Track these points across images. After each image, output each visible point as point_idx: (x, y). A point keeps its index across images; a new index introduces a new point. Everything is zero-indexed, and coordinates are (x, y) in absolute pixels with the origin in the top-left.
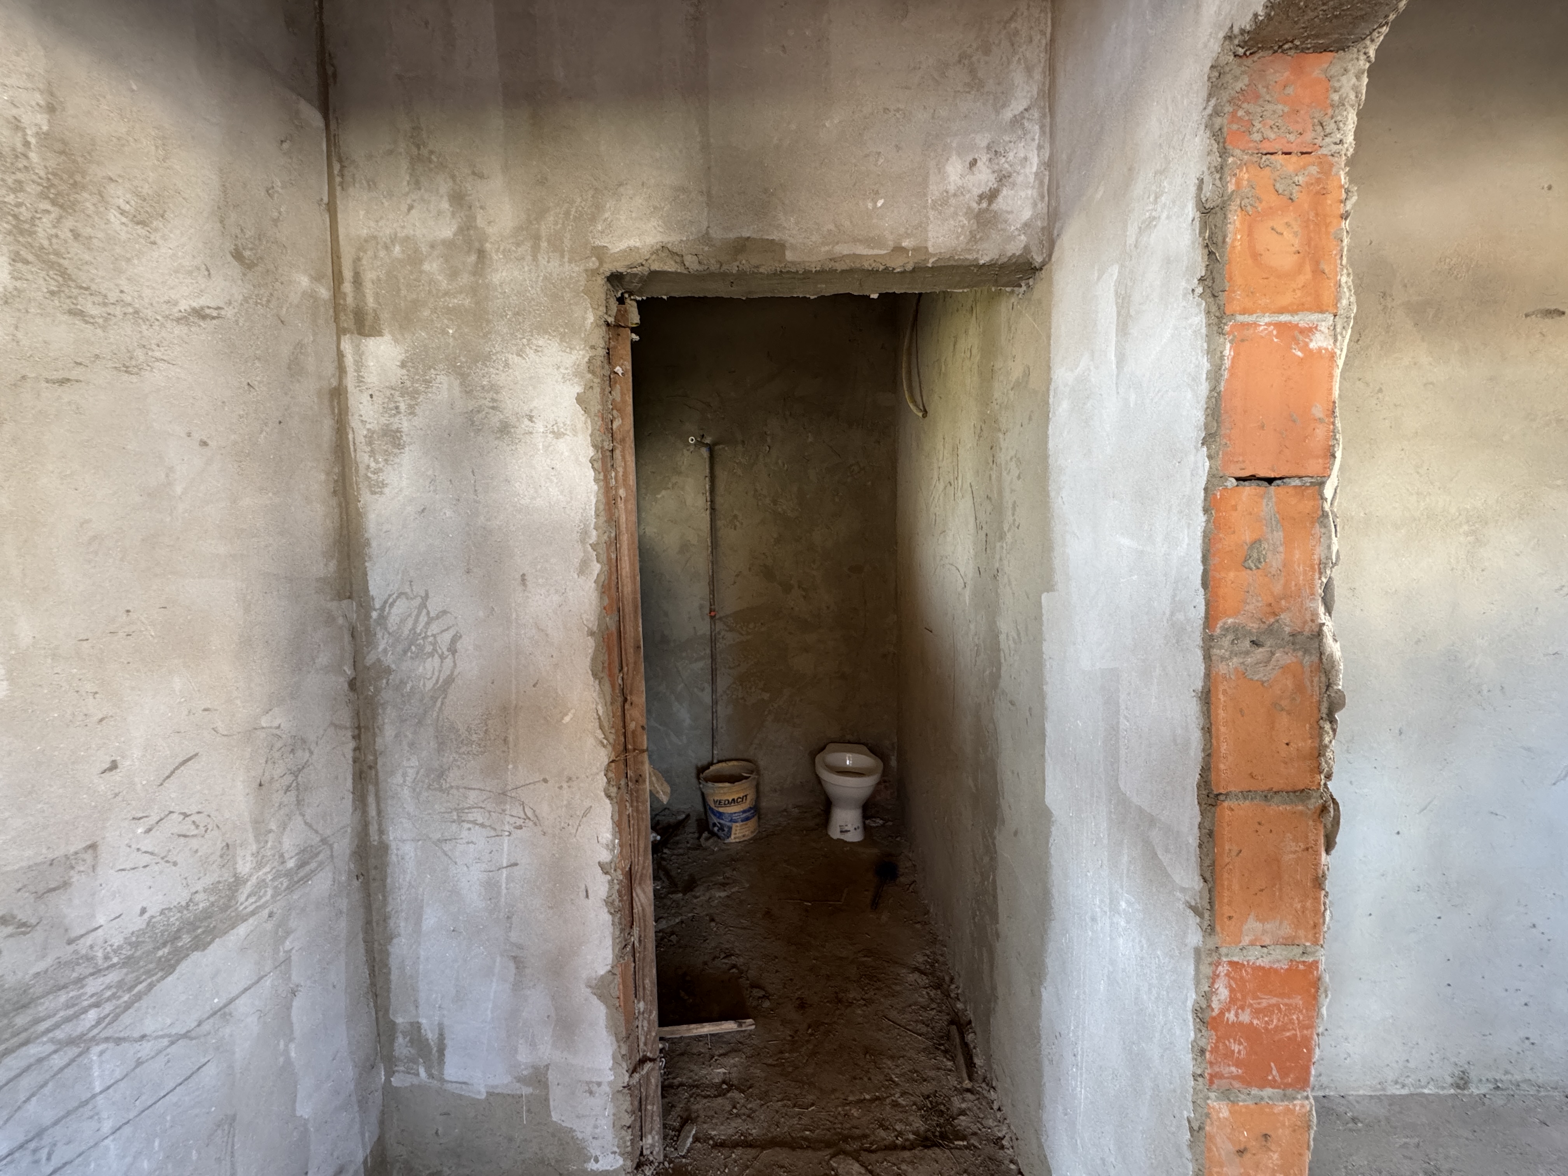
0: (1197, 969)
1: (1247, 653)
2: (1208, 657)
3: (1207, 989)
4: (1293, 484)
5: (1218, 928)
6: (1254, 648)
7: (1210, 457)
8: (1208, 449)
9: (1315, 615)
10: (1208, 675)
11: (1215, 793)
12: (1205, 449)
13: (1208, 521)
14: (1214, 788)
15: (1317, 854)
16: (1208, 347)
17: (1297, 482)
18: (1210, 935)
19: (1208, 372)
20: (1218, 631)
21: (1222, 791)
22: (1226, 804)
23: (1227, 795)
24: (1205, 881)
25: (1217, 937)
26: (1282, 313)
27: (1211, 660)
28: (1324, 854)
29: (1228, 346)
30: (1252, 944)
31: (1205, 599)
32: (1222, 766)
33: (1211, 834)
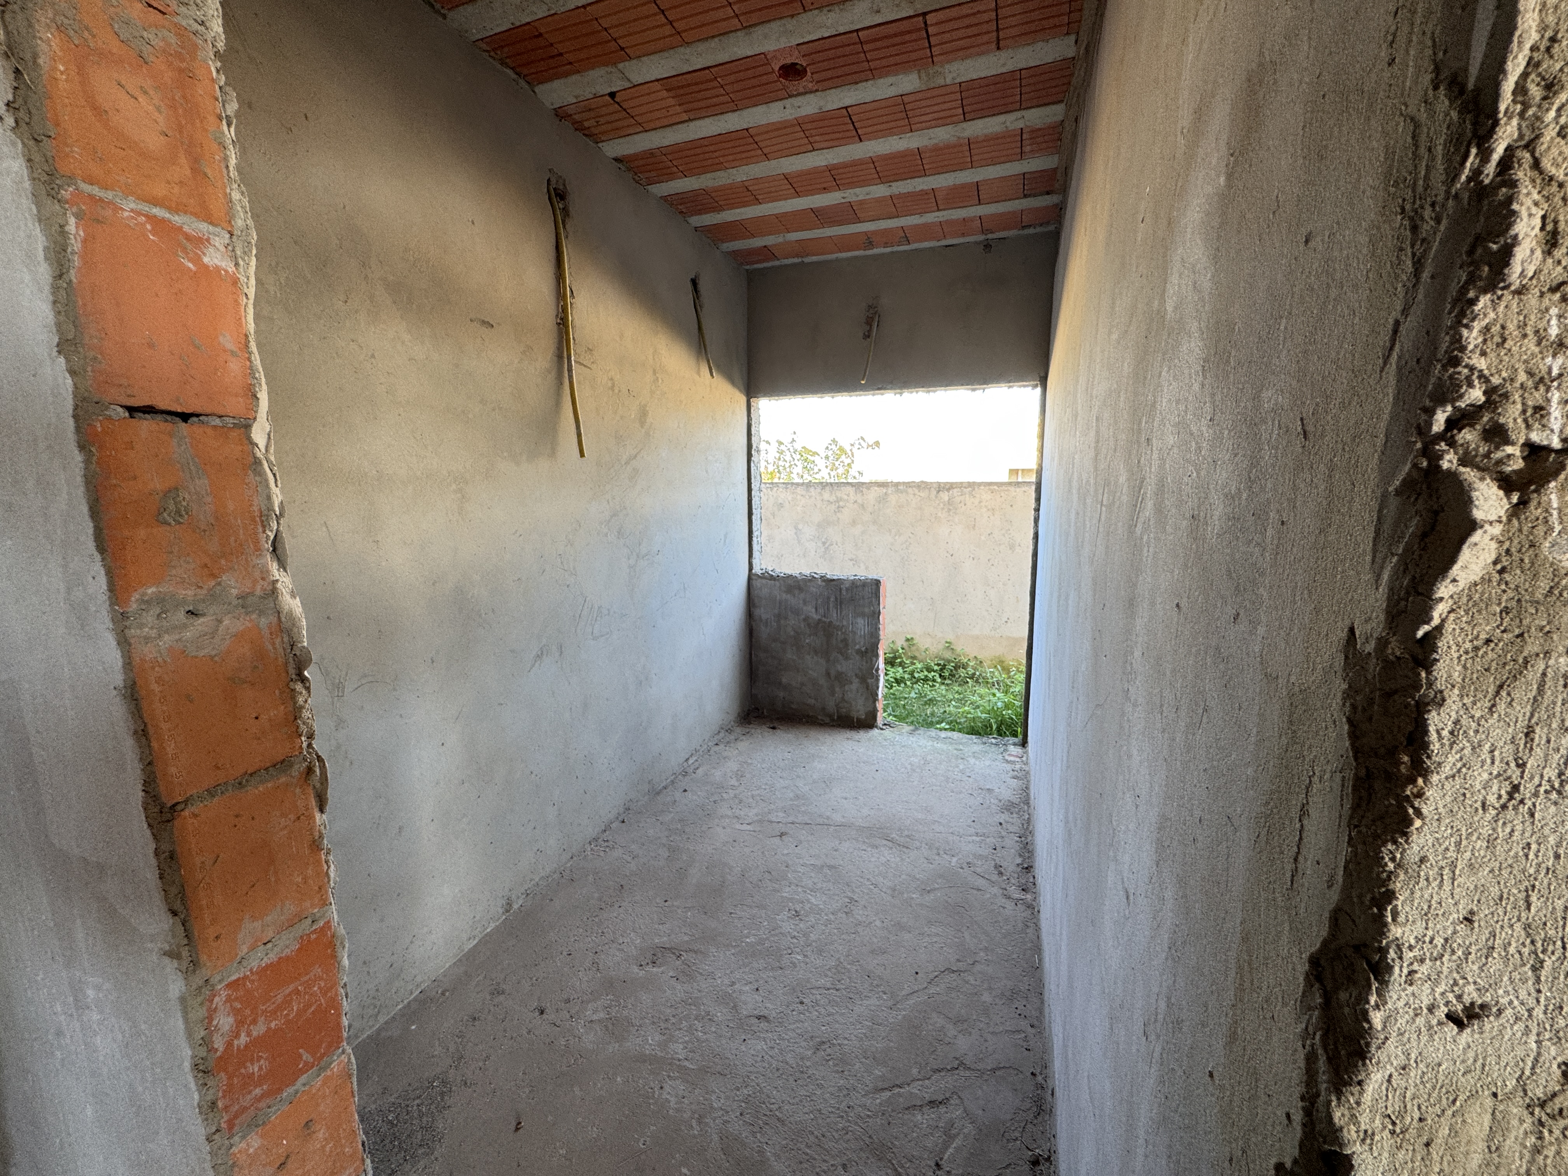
0: (186, 1021)
1: (185, 626)
2: (124, 642)
3: (203, 1033)
4: (213, 423)
5: (204, 958)
6: (192, 619)
7: (72, 372)
8: (68, 360)
9: (265, 573)
10: (128, 664)
11: (169, 805)
12: (62, 360)
13: (87, 462)
14: (164, 799)
15: (311, 817)
16: (39, 211)
17: (217, 422)
18: (194, 971)
19: (46, 249)
20: (134, 606)
21: (180, 799)
22: (186, 813)
23: (186, 802)
24: (174, 913)
25: (204, 970)
26: (155, 206)
27: (130, 645)
28: (318, 815)
29: (72, 221)
30: (253, 948)
31: (104, 566)
32: (173, 770)
33: (172, 856)
